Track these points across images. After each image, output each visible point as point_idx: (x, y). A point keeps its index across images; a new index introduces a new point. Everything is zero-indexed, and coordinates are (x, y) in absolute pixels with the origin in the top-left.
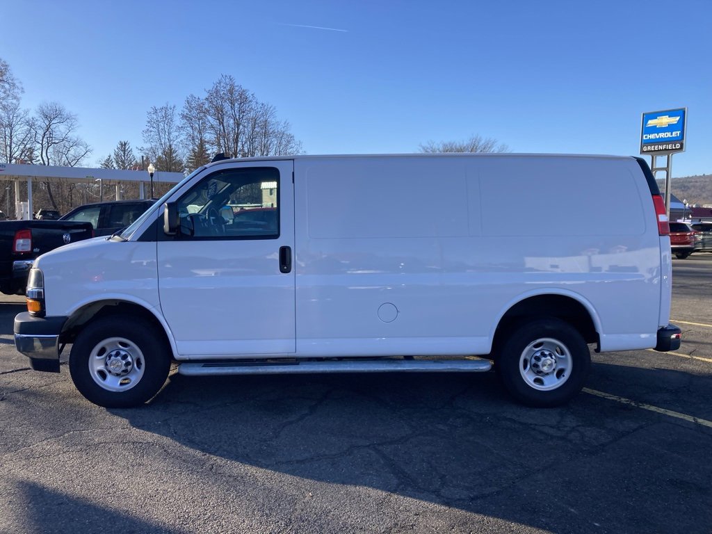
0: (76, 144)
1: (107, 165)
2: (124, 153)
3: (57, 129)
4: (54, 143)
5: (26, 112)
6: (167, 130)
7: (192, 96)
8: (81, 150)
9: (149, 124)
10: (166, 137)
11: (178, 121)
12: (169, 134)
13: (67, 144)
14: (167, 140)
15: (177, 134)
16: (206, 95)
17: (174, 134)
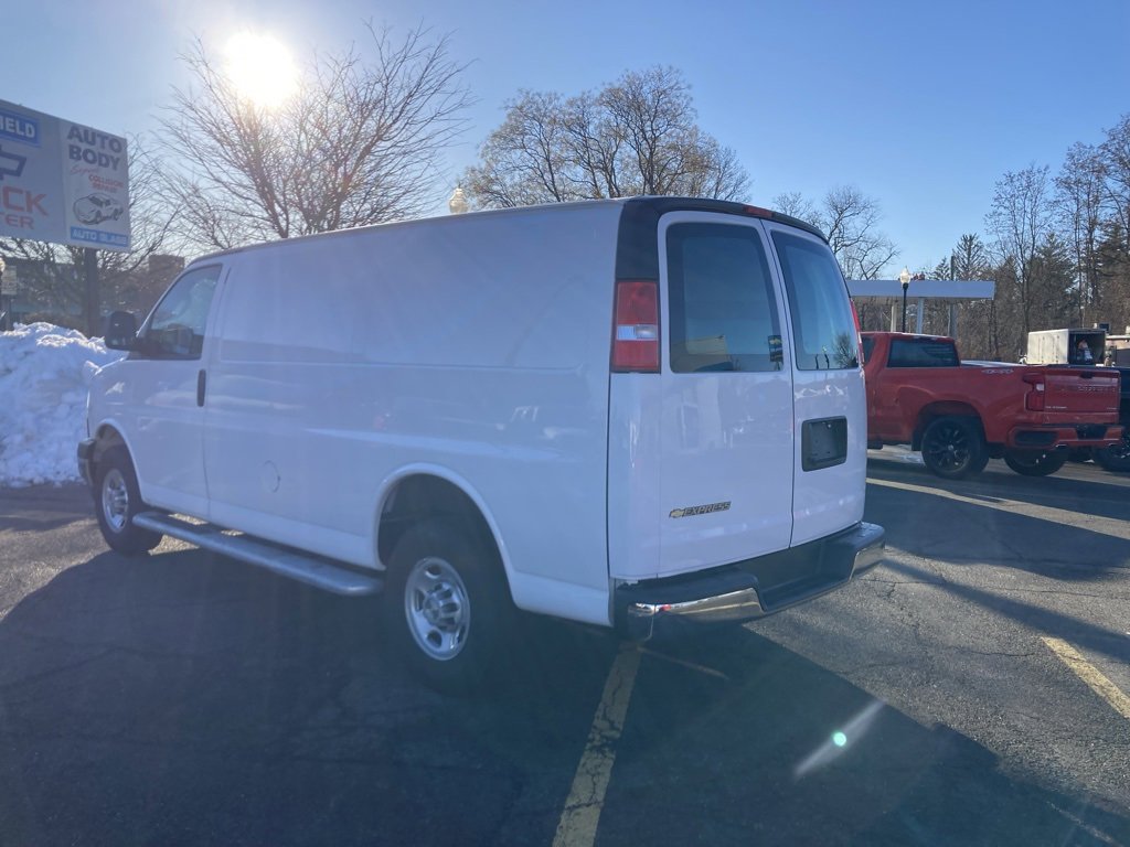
0: (875, 245)
1: (939, 275)
2: (969, 254)
3: (851, 224)
4: (846, 245)
5: (809, 205)
6: (1029, 210)
7: (1079, 144)
8: (883, 253)
9: (997, 203)
10: (1027, 221)
11: (1051, 192)
12: (1034, 214)
13: (863, 246)
14: (1027, 227)
15: (1047, 214)
16: (1105, 139)
17: (1043, 215)
